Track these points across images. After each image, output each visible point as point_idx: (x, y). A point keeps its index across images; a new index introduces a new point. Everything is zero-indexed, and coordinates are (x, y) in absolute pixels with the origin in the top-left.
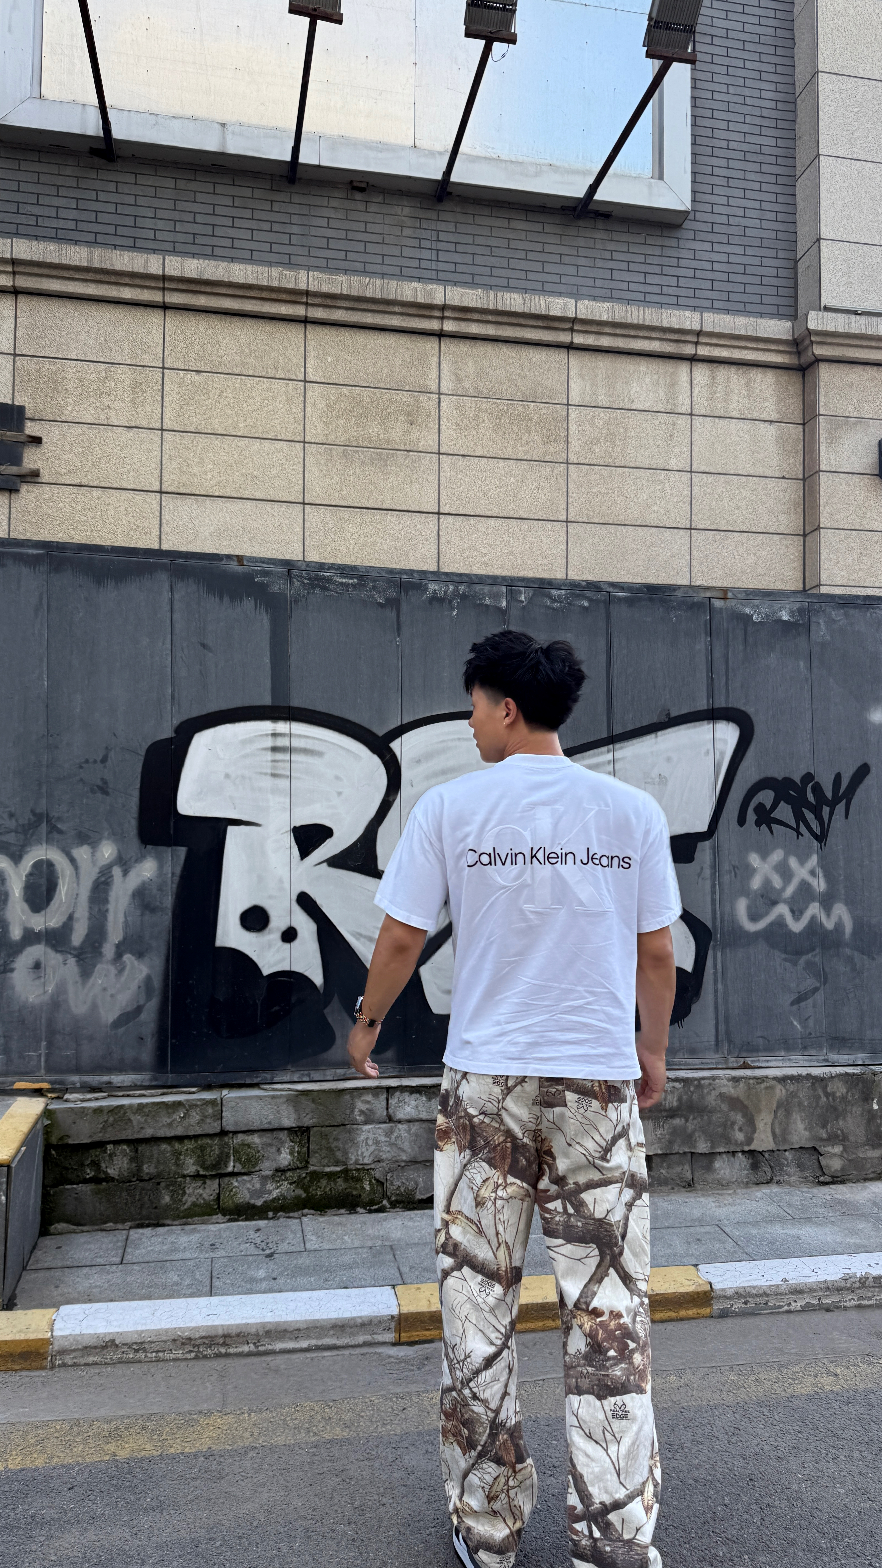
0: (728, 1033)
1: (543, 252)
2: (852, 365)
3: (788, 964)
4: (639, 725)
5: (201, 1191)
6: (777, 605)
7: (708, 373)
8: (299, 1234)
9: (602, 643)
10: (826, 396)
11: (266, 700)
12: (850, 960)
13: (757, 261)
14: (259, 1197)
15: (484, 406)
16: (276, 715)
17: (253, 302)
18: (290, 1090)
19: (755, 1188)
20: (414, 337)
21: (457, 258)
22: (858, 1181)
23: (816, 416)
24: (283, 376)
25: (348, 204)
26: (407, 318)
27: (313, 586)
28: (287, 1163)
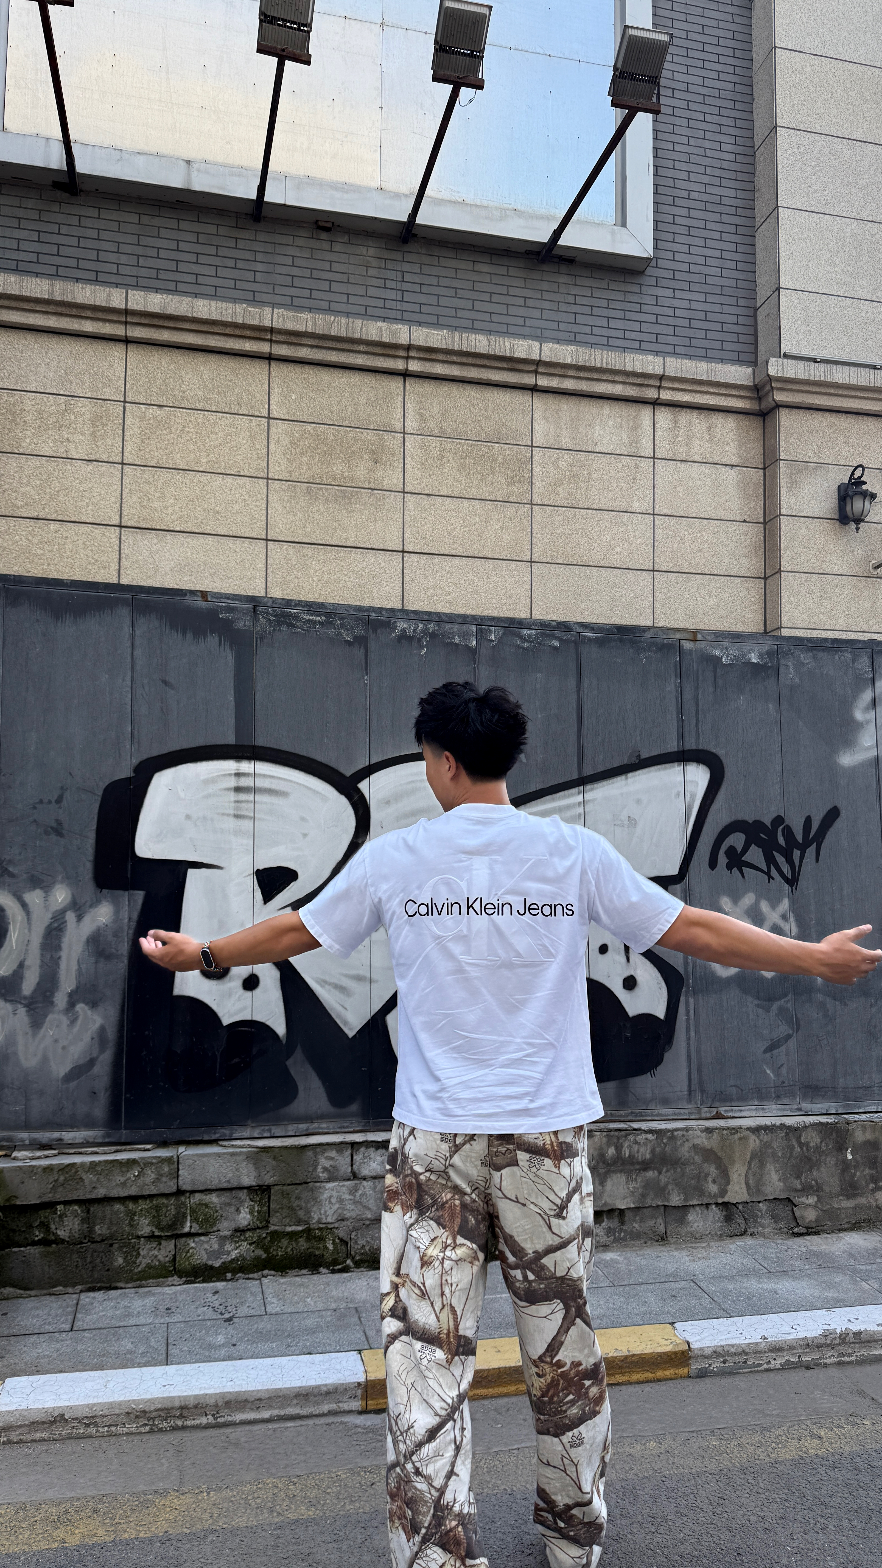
0: (701, 1082)
1: (508, 294)
2: (812, 412)
3: (760, 1011)
4: (609, 767)
5: (156, 1252)
6: (746, 648)
7: (670, 417)
8: (260, 1297)
9: (572, 683)
10: (786, 441)
11: (230, 739)
12: (822, 1006)
13: (717, 308)
14: (217, 1258)
15: (448, 446)
16: (240, 754)
17: (217, 337)
18: (250, 1147)
19: (728, 1241)
20: (378, 376)
21: (422, 299)
22: (833, 1232)
23: (777, 461)
24: (247, 413)
25: (313, 243)
26: (372, 357)
27: (279, 623)
28: (246, 1223)
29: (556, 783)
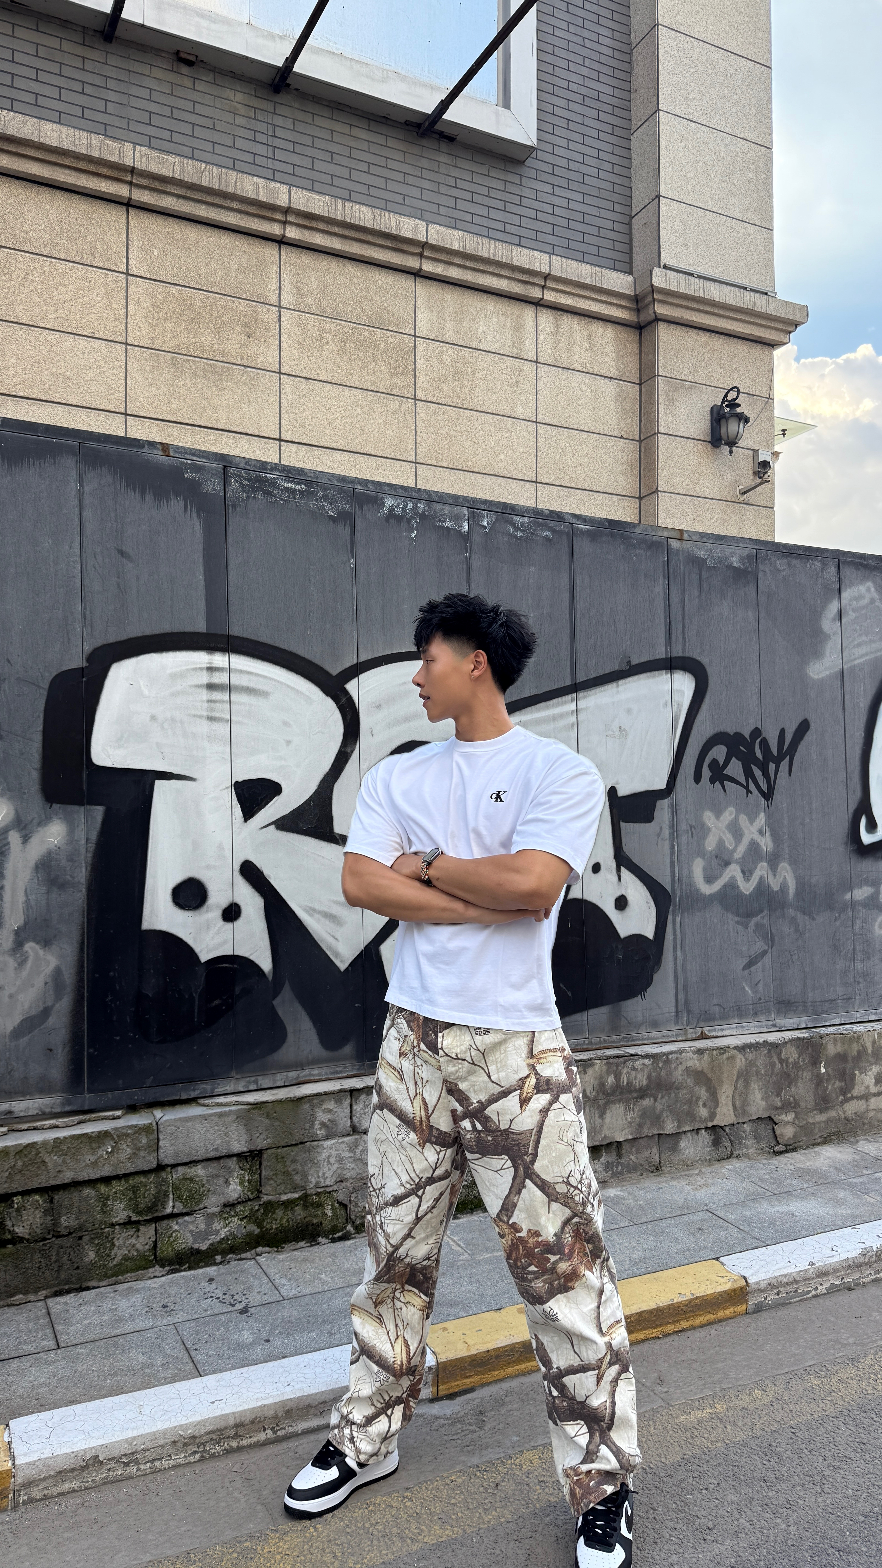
0: (687, 1002)
1: (386, 167)
2: (688, 329)
3: (740, 927)
4: (601, 673)
5: (133, 1241)
6: (728, 550)
7: (552, 320)
8: (265, 1280)
9: (565, 579)
10: (665, 357)
11: (200, 626)
12: (794, 921)
13: (594, 211)
14: (204, 1240)
15: (328, 326)
16: (213, 645)
17: (67, 171)
18: (238, 1103)
19: (717, 1165)
20: (251, 240)
21: (295, 159)
22: (808, 1147)
23: (654, 376)
24: (101, 265)
25: (172, 77)
26: (246, 218)
27: (254, 489)
28: (236, 1196)
29: (549, 689)
